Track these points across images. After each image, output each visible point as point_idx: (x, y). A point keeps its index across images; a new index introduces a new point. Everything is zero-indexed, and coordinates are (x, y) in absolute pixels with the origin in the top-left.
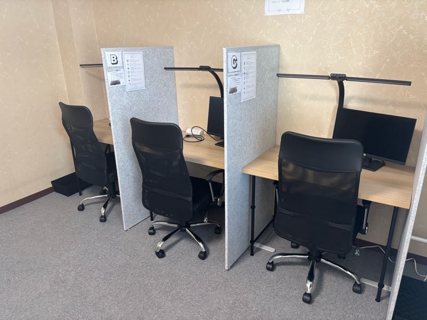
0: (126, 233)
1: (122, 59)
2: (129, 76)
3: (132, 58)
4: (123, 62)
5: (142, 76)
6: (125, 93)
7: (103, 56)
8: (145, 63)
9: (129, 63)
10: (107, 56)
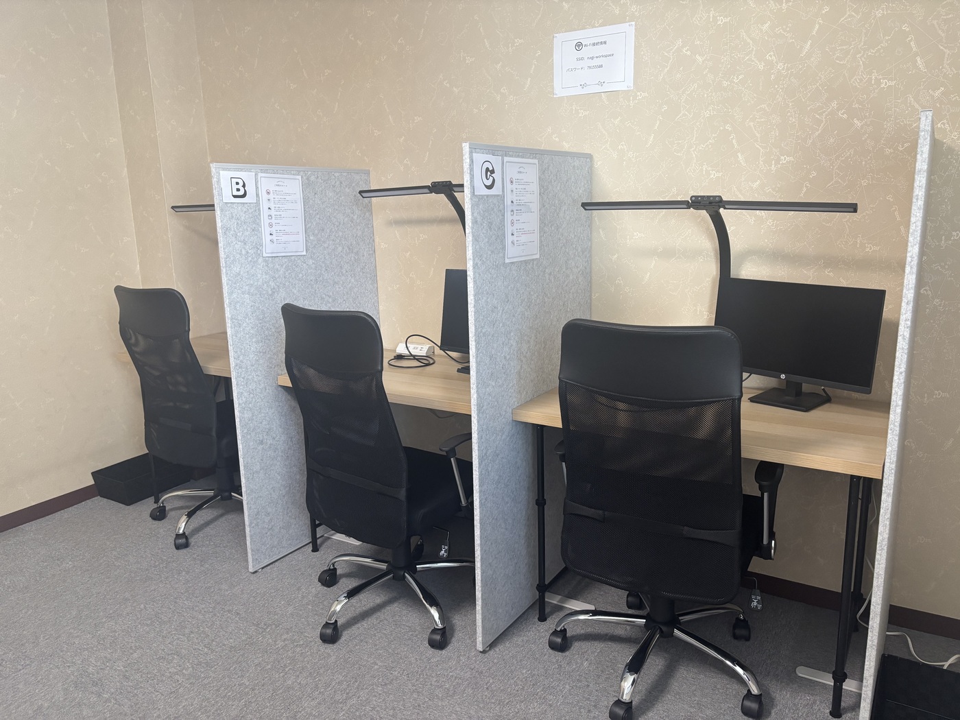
0: (253, 577)
1: (257, 188)
2: (271, 225)
3: (278, 188)
4: (257, 195)
5: (299, 226)
6: (260, 260)
7: (214, 180)
8: (306, 201)
9: (271, 196)
10: (224, 180)
